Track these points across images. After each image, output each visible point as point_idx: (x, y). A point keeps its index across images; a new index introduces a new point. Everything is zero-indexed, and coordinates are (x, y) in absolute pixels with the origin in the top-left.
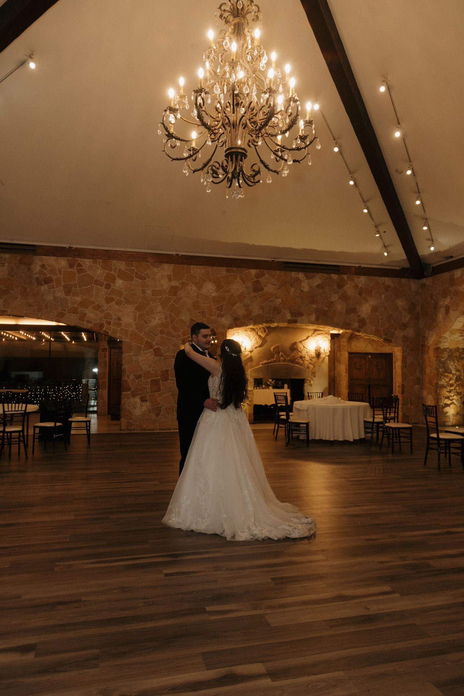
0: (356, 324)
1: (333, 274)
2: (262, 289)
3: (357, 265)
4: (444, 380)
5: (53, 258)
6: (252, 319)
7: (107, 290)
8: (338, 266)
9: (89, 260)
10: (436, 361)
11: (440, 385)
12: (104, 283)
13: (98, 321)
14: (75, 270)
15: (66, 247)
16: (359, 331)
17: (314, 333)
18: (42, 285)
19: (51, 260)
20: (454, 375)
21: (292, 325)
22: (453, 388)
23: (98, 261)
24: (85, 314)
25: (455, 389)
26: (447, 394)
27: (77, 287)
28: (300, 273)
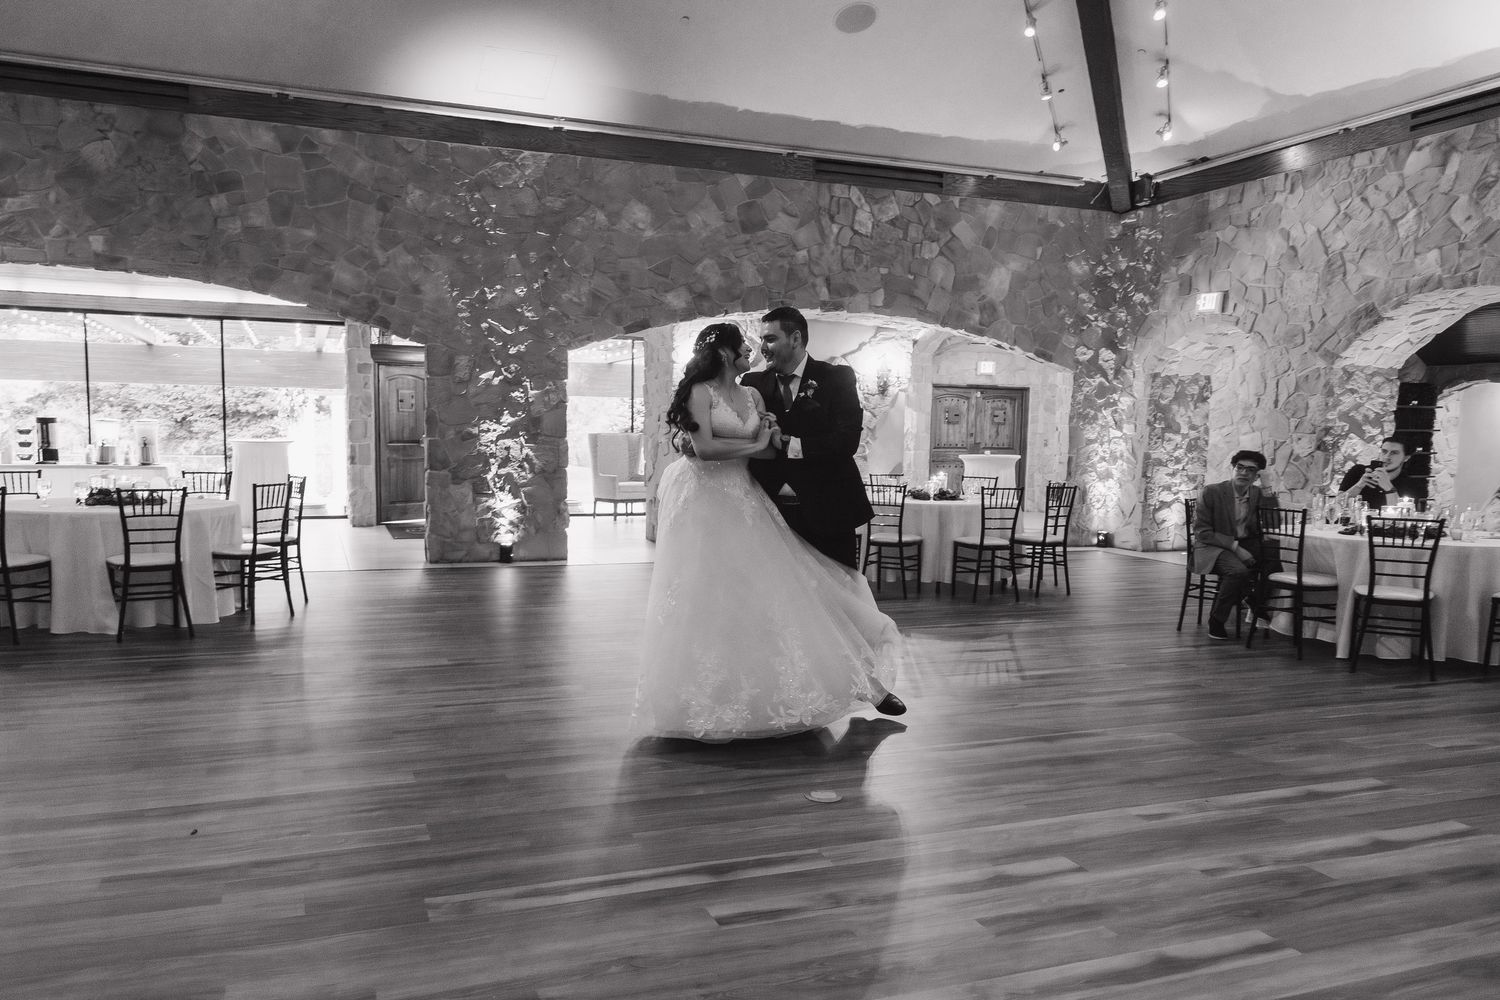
0: (977, 317)
1: (930, 194)
2: (763, 225)
3: (985, 174)
4: (1162, 450)
5: (238, 122)
6: (739, 298)
7: (381, 214)
8: (940, 174)
9: (333, 132)
10: (1149, 405)
11: (1155, 459)
12: (374, 195)
13: (363, 294)
14: (295, 158)
15: (271, 95)
16: (981, 333)
17: (875, 336)
18: (211, 193)
19: (232, 129)
20: (1185, 436)
21: (832, 316)
22: (1180, 467)
23: (357, 137)
24: (328, 276)
25: (1183, 469)
26: (1168, 480)
27: (305, 202)
28: (852, 187)
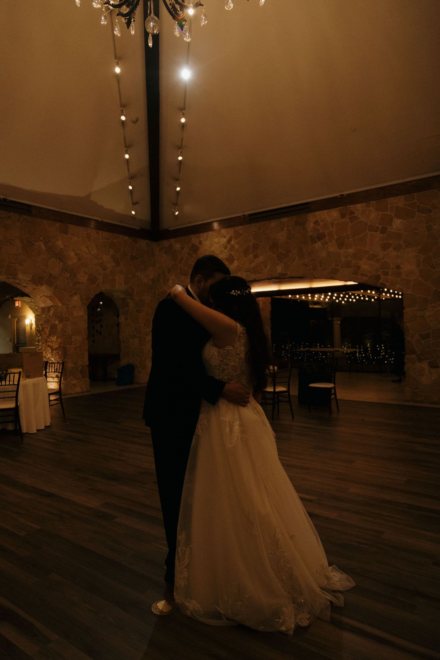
5: (325, 211)
7: (382, 235)
9: (361, 204)
12: (379, 227)
13: (373, 273)
14: (346, 220)
15: (337, 196)
18: (316, 242)
19: (323, 215)
23: (372, 203)
24: (359, 267)
27: (350, 237)
